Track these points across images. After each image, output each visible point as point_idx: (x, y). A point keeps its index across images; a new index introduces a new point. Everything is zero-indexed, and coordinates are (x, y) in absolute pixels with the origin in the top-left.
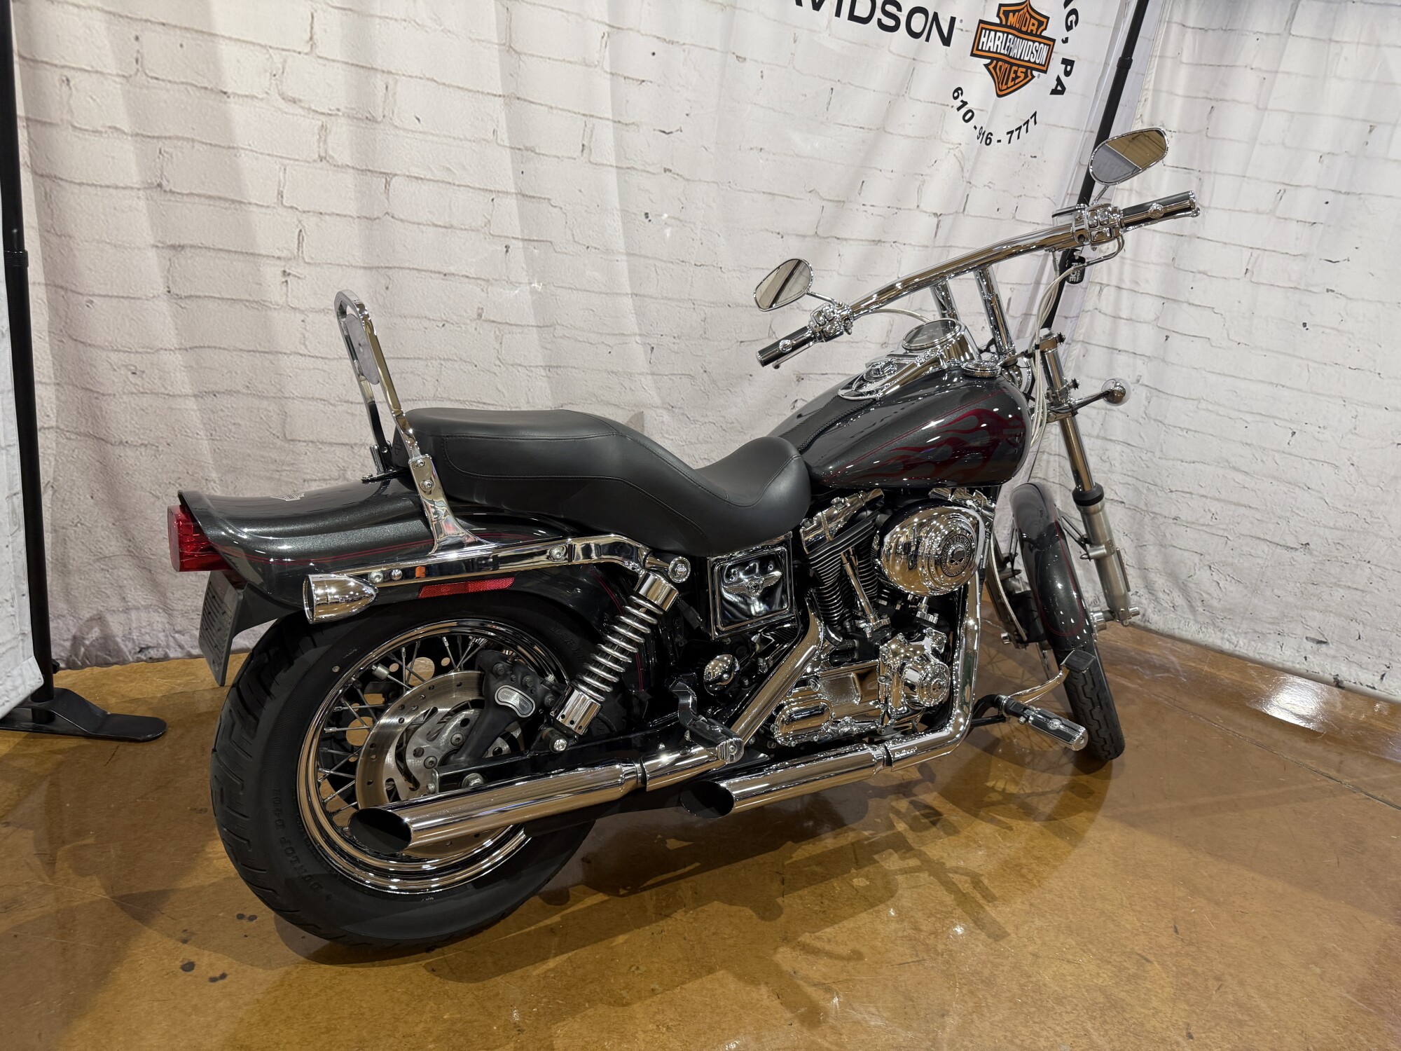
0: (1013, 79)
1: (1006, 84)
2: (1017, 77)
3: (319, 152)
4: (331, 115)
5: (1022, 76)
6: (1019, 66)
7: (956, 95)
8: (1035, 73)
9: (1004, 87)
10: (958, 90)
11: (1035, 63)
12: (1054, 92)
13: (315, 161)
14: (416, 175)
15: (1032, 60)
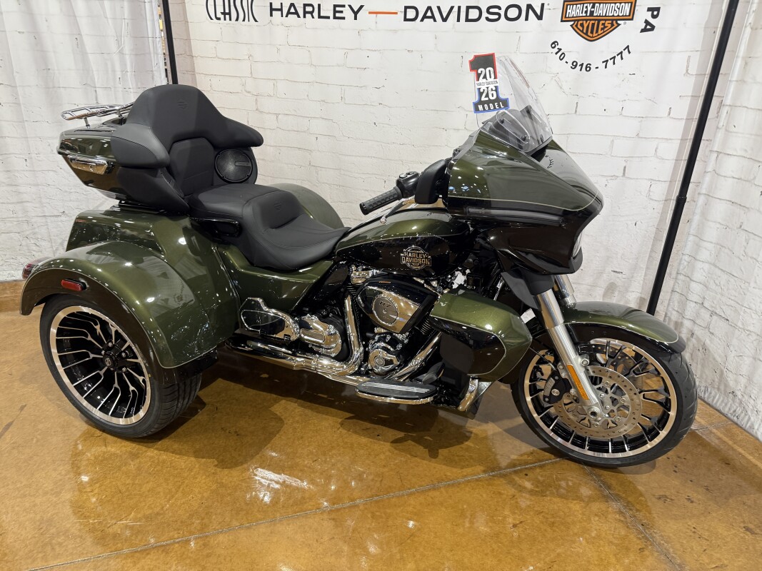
0: (602, 29)
1: (597, 32)
2: (605, 27)
4: (257, 95)
5: (610, 25)
6: (606, 20)
7: (553, 46)
8: (619, 22)
9: (595, 35)
10: (554, 44)
11: (618, 16)
12: (643, 31)
15: (616, 15)
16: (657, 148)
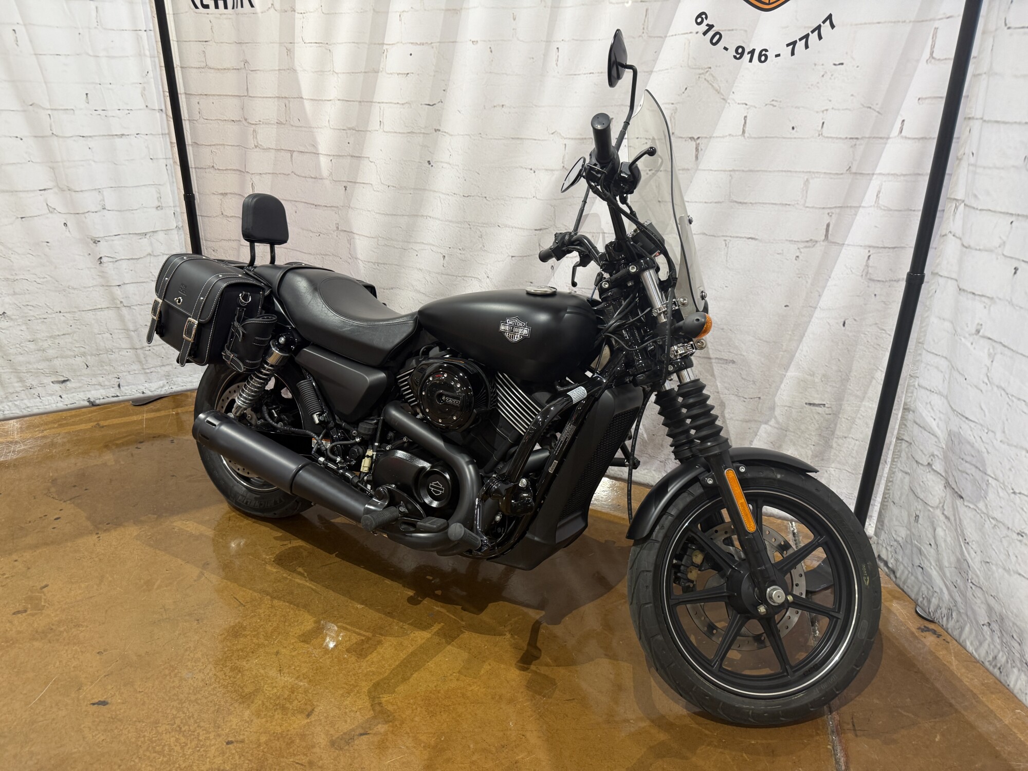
16: (879, 192)
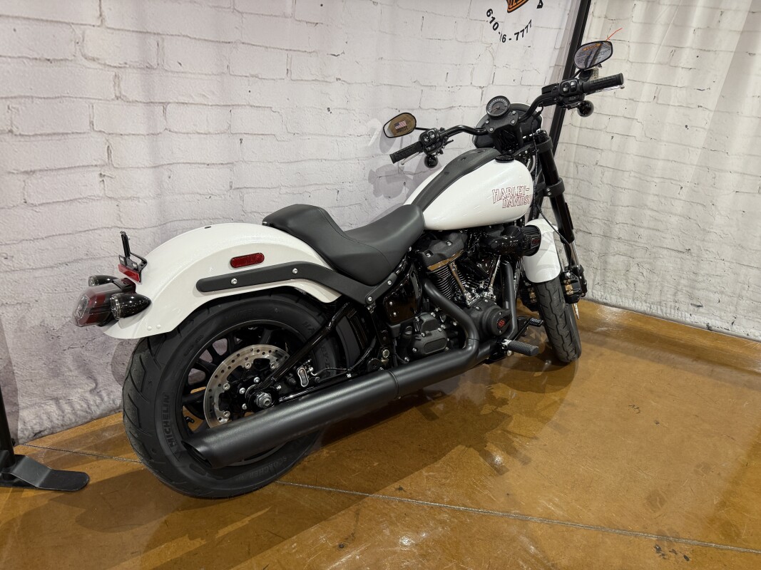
1: (512, 4)
3: (115, 93)
4: (120, 67)
7: (489, 13)
9: (511, 6)
12: (539, 6)
13: (113, 100)
14: (183, 101)
